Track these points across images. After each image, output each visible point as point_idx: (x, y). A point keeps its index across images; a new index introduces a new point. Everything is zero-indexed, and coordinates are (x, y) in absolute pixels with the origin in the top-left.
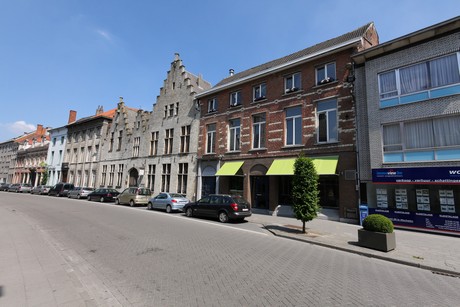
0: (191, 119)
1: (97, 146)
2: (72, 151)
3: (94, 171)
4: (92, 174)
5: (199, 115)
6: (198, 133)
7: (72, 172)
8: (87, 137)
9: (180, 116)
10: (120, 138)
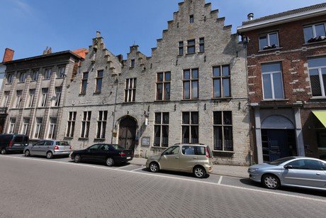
0: (230, 57)
1: (59, 89)
2: (13, 93)
3: (54, 120)
4: (49, 124)
5: (245, 52)
6: (245, 73)
7: (13, 120)
8: (41, 77)
9: (208, 53)
10: (99, 80)
